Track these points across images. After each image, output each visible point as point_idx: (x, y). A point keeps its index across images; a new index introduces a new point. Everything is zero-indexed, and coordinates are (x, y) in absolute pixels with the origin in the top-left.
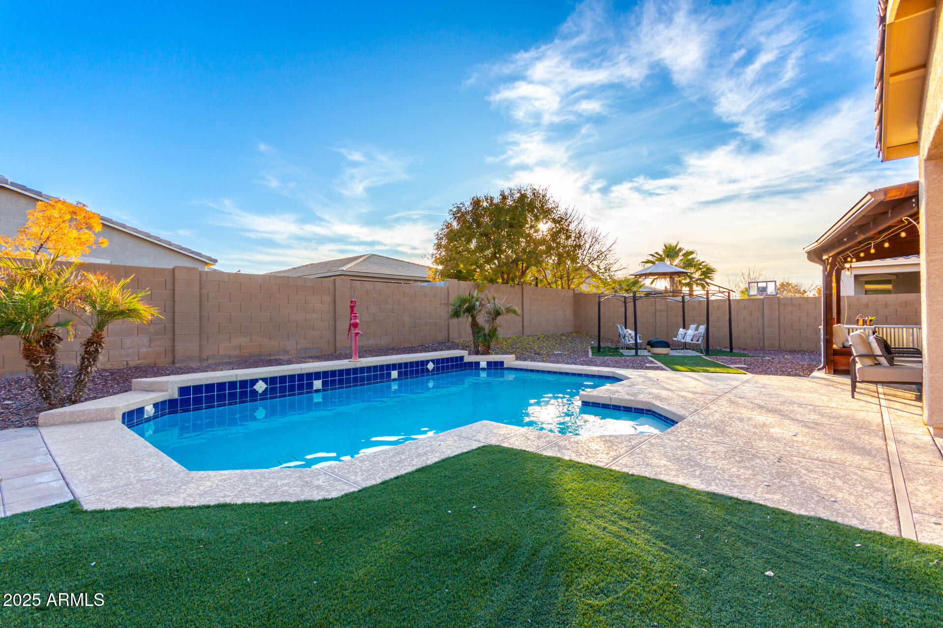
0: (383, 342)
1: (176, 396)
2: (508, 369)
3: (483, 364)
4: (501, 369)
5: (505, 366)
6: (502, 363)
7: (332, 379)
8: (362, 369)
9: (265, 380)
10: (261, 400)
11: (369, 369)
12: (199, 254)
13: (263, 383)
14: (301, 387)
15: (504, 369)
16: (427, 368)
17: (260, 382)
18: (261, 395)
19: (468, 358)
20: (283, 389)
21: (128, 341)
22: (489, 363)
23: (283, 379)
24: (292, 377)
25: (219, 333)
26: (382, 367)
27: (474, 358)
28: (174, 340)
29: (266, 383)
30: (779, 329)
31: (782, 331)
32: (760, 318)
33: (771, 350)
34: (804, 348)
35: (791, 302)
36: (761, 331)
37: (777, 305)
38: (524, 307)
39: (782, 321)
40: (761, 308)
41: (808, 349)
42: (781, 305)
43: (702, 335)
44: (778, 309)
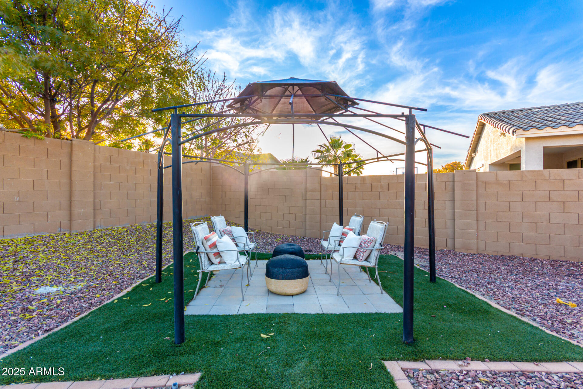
30: (477, 220)
31: (481, 224)
32: (449, 204)
33: (467, 255)
34: (516, 251)
35: (497, 179)
36: (449, 223)
37: (475, 183)
38: (73, 179)
39: (482, 207)
40: (450, 188)
41: (522, 254)
42: (480, 183)
43: (377, 246)
44: (475, 189)
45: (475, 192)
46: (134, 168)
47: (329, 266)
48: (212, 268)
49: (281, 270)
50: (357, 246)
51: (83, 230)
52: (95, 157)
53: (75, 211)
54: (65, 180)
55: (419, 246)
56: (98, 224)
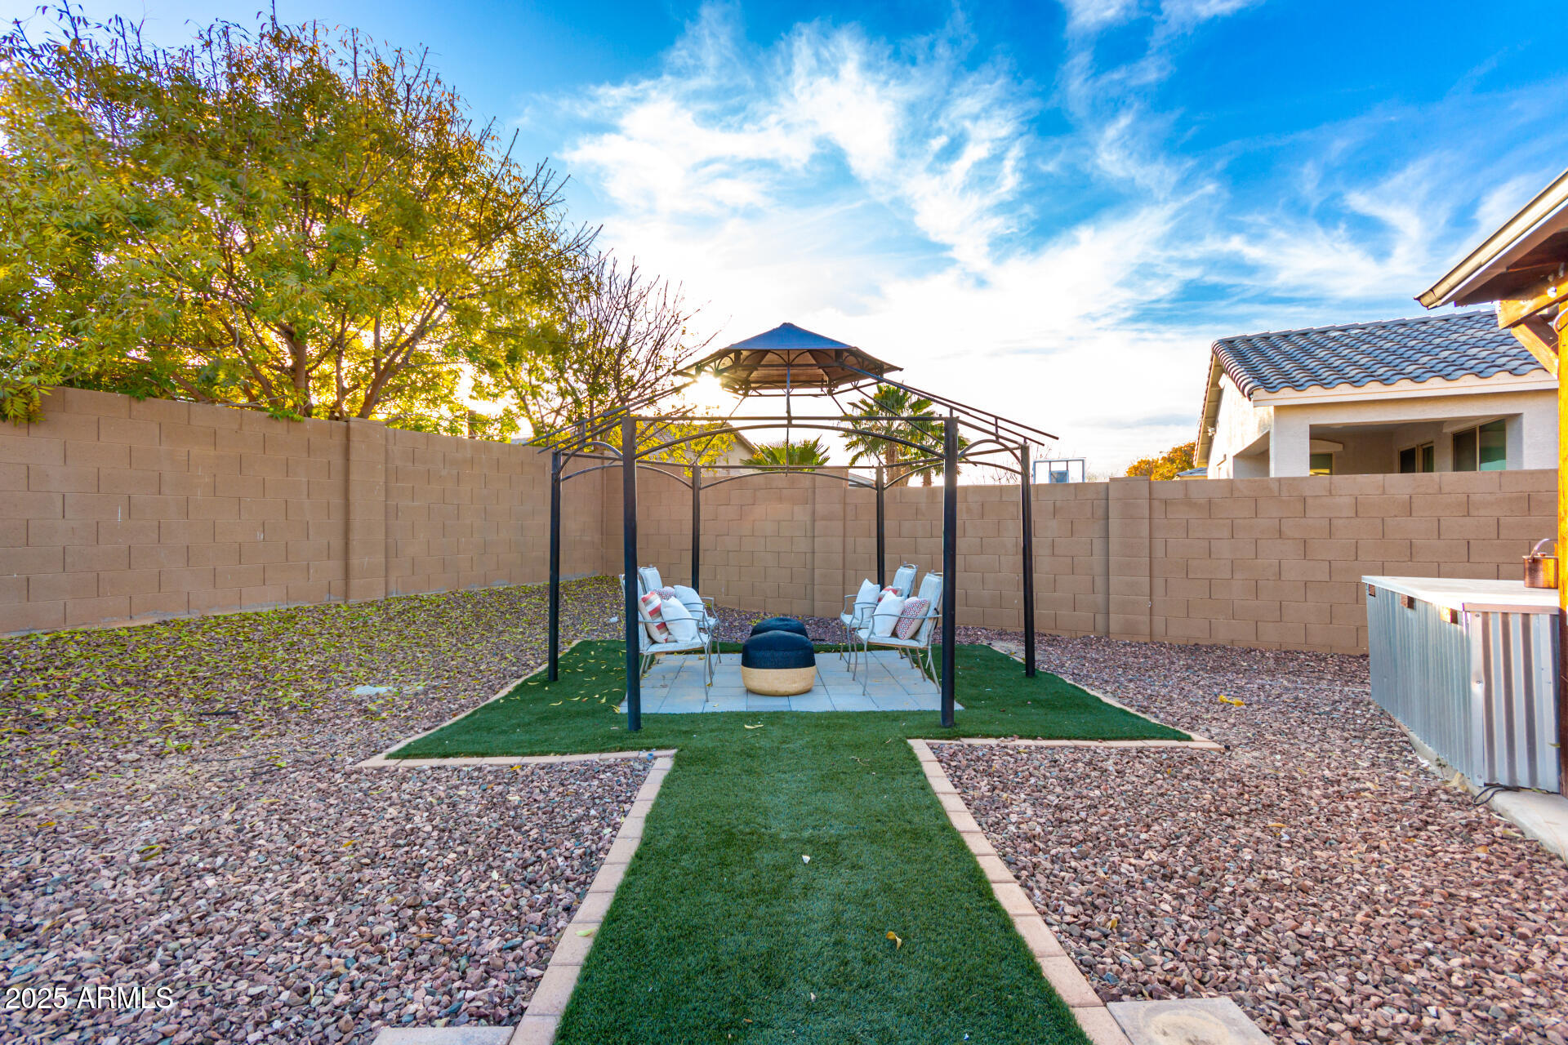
30: (1151, 576)
31: (1159, 583)
32: (1098, 545)
33: (1130, 644)
34: (1222, 636)
35: (1186, 495)
36: (1100, 582)
37: (1145, 503)
38: (351, 498)
39: (1159, 553)
40: (1100, 512)
41: (1232, 642)
42: (1156, 503)
43: (931, 613)
44: (1147, 516)
45: (1147, 521)
46: (455, 472)
47: (853, 661)
48: (655, 648)
49: (768, 654)
50: (899, 614)
51: (369, 600)
52: (387, 451)
53: (355, 561)
54: (337, 500)
55: (1042, 631)
56: (392, 587)
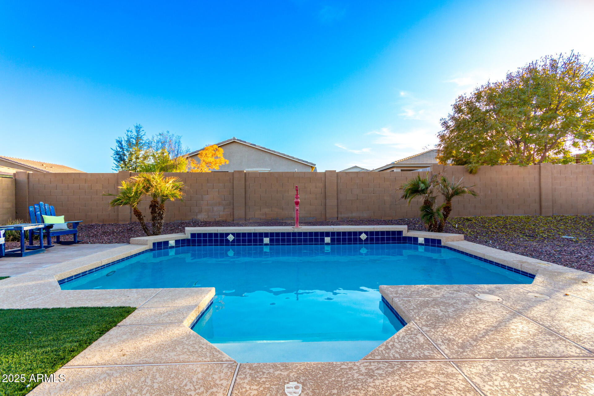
0: (365, 215)
1: (189, 237)
2: (445, 247)
3: (421, 240)
4: (438, 246)
5: (443, 244)
6: (439, 241)
7: (276, 238)
8: (300, 234)
9: (233, 234)
10: (231, 245)
11: (305, 234)
12: (307, 162)
13: (232, 236)
14: (255, 241)
15: (441, 247)
16: (360, 238)
17: (231, 235)
18: (231, 242)
19: (406, 234)
20: (244, 241)
21: (215, 209)
22: (426, 240)
23: (244, 234)
24: (250, 234)
25: (255, 205)
26: (316, 234)
27: (412, 234)
28: (233, 209)
29: (234, 236)
51: (548, 215)
52: (552, 172)
53: (543, 204)
